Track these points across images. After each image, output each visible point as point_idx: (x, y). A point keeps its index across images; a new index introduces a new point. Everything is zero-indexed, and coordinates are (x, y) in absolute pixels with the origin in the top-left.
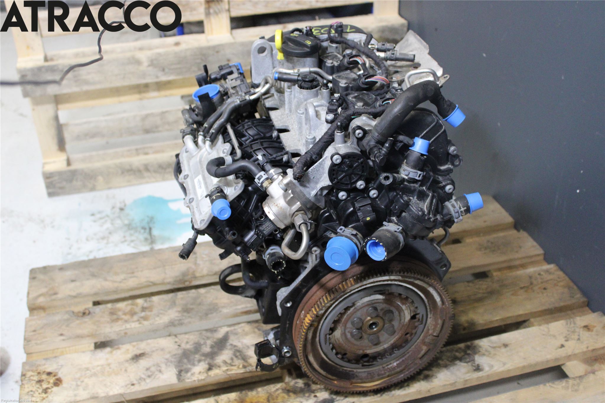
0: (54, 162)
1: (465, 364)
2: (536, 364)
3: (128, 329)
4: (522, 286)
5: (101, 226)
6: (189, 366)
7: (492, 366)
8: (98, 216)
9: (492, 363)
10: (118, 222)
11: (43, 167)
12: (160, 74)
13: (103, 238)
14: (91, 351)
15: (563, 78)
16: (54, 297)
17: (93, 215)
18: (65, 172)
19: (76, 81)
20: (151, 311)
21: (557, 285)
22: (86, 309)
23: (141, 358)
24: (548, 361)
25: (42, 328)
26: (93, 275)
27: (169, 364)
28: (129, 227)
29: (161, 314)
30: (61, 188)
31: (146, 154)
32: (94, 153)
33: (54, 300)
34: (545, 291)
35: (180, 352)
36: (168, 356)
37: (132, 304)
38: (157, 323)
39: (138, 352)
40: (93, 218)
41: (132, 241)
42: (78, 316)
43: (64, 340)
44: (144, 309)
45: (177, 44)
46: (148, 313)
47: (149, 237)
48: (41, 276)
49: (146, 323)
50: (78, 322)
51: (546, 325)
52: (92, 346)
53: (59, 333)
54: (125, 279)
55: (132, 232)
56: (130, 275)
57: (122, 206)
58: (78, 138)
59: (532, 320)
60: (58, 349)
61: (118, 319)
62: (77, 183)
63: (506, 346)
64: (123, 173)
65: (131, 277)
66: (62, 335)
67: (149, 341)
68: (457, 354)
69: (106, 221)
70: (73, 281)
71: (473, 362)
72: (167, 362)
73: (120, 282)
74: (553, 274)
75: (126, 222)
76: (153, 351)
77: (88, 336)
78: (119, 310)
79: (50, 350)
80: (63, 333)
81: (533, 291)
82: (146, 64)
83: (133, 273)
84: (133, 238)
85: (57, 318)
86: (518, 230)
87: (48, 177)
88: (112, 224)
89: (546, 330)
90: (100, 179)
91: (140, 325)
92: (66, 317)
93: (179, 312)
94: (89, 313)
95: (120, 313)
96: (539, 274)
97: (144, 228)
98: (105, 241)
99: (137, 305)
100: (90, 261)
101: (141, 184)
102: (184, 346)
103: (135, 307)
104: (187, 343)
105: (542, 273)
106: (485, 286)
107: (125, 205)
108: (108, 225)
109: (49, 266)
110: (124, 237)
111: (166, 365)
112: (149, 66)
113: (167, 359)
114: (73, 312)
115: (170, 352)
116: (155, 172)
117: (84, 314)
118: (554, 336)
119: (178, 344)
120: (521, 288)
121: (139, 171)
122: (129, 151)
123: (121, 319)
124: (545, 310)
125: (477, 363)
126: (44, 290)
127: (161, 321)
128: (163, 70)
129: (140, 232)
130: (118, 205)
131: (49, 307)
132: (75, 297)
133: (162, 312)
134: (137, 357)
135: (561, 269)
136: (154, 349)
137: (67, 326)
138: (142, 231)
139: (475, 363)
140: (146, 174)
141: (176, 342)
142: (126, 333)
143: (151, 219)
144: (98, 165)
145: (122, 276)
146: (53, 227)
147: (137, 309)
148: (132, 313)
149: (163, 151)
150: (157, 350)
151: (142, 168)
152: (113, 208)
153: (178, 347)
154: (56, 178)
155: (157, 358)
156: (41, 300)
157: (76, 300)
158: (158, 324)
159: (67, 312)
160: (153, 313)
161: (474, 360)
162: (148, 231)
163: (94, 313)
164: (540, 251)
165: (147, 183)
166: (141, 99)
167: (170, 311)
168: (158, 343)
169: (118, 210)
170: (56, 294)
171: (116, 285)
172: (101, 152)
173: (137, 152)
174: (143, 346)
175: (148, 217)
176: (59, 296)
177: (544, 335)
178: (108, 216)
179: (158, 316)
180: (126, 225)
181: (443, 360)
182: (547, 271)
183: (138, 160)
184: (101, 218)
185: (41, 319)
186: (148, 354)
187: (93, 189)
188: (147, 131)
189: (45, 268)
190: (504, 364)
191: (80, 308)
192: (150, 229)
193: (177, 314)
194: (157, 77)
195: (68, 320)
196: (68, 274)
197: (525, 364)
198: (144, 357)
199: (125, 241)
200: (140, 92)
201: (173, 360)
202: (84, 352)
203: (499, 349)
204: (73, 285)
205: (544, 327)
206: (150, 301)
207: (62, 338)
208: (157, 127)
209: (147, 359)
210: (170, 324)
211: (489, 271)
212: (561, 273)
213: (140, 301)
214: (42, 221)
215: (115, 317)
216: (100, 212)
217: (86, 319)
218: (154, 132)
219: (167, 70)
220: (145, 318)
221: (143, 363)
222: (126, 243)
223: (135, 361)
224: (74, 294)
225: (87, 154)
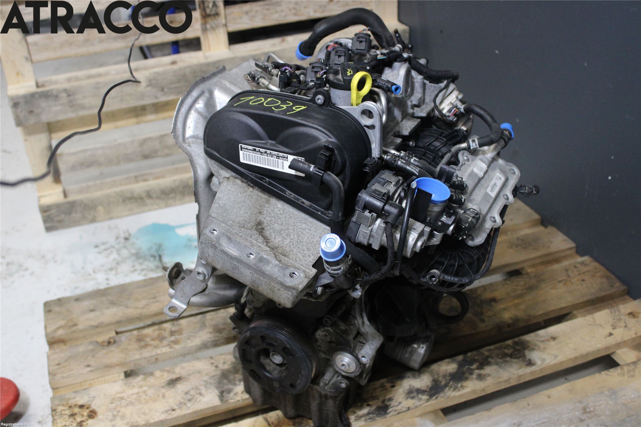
0: (50, 195)
1: (516, 360)
2: (588, 354)
3: (159, 354)
4: (560, 279)
5: (107, 257)
6: (231, 386)
7: (544, 360)
8: (102, 247)
9: (543, 356)
10: (125, 253)
11: (39, 201)
12: (159, 94)
13: (111, 269)
14: (123, 380)
15: (586, 65)
16: (74, 329)
17: (96, 246)
18: (63, 204)
19: (72, 106)
20: (181, 334)
21: (595, 276)
22: (110, 338)
23: (178, 382)
24: (598, 351)
25: (66, 361)
26: (113, 303)
27: (208, 386)
28: (138, 256)
29: (192, 336)
30: (60, 221)
31: (146, 180)
32: (91, 183)
33: (74, 332)
34: (583, 283)
35: (218, 373)
36: (206, 378)
37: (160, 329)
38: (189, 345)
39: (174, 376)
40: (97, 250)
41: (143, 270)
42: (103, 346)
43: (91, 371)
44: (172, 333)
45: (174, 63)
46: (178, 337)
47: (160, 265)
48: (56, 309)
49: (177, 347)
50: (104, 351)
51: (591, 316)
52: (122, 375)
53: (86, 364)
54: (147, 305)
55: (141, 261)
56: (152, 301)
57: (126, 235)
58: (74, 168)
59: (575, 312)
60: (85, 381)
61: (146, 346)
62: (76, 216)
63: (554, 338)
64: (124, 201)
65: (154, 302)
66: (88, 366)
67: (184, 365)
68: (506, 351)
69: (112, 252)
70: (92, 311)
71: (523, 357)
72: (207, 384)
73: (143, 308)
74: (589, 265)
75: (133, 251)
76: (189, 375)
77: (117, 365)
78: (147, 336)
79: (78, 383)
80: (90, 364)
81: (572, 284)
82: (143, 84)
83: (155, 298)
84: (144, 267)
85: (81, 349)
86: (546, 227)
87: (45, 210)
88: (119, 254)
89: (591, 320)
90: (100, 209)
91: (172, 350)
92: (91, 347)
93: (211, 333)
94: (115, 342)
95: (148, 339)
96: (575, 267)
97: (154, 256)
98: (114, 272)
99: (165, 330)
100: (106, 289)
101: (143, 212)
102: (221, 366)
103: (162, 332)
104: (224, 363)
105: (578, 265)
106: (523, 283)
107: (130, 235)
108: (114, 256)
109: (63, 298)
110: (134, 266)
111: (206, 387)
112: (147, 86)
113: (206, 381)
114: (97, 342)
115: (207, 374)
116: (158, 198)
117: (109, 343)
118: (601, 325)
119: (215, 365)
120: (560, 282)
121: (141, 198)
122: (127, 178)
123: (150, 345)
124: (588, 301)
125: (528, 358)
126: (62, 323)
127: (193, 344)
128: (162, 90)
129: (149, 260)
130: (122, 235)
131: (70, 340)
132: (97, 327)
133: (192, 334)
134: (173, 382)
135: (596, 260)
136: (190, 372)
137: (93, 356)
138: (152, 259)
139: (526, 358)
140: (148, 201)
141: (212, 364)
142: (157, 359)
143: (160, 247)
144: (97, 194)
145: (144, 302)
146: (55, 262)
147: (166, 334)
148: (161, 338)
149: (163, 177)
150: (193, 373)
151: (144, 195)
152: (117, 238)
153: (216, 368)
154: (54, 211)
155: (194, 381)
156: (60, 332)
157: (98, 330)
158: (191, 346)
159: (91, 342)
160: (183, 336)
161: (524, 356)
162: (157, 258)
163: (120, 341)
164: (573, 245)
165: (150, 210)
166: (138, 123)
167: (201, 333)
168: (193, 366)
169: (123, 240)
170: (75, 325)
171: (139, 311)
172: (98, 182)
173: (137, 179)
174: (178, 371)
175: (155, 244)
176: (80, 327)
177: (590, 325)
178: (113, 247)
179: (189, 339)
180: (133, 254)
181: (493, 358)
182: (583, 263)
183: (139, 187)
184: (106, 250)
185: (62, 352)
186: (184, 378)
187: (93, 220)
188: (146, 157)
189: (59, 300)
190: (556, 357)
191: (104, 338)
192: (160, 257)
193: (209, 336)
194: (156, 98)
195: (93, 350)
196: (86, 304)
197: (577, 355)
198: (181, 382)
199: (135, 270)
200: (137, 116)
201: (212, 381)
202: (115, 382)
203: (548, 343)
204: (92, 315)
205: (589, 318)
206: (178, 325)
207: (89, 369)
208: (156, 152)
209: (184, 383)
210: (203, 346)
211: (523, 268)
212: (596, 264)
213: (167, 326)
214: (43, 257)
215: (143, 343)
216: (103, 244)
217: (113, 348)
218: (153, 157)
219: (166, 90)
220: (176, 342)
221: (181, 387)
222: (137, 273)
223: (171, 386)
224: (95, 323)
225: (84, 185)
